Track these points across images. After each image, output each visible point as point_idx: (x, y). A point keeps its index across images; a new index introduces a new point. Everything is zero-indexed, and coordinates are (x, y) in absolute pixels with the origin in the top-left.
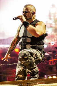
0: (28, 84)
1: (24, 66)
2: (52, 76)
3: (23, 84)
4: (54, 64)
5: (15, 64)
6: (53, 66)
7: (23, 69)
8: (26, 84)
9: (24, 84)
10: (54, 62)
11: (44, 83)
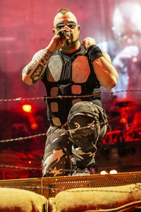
0: (51, 186)
1: (65, 149)
2: (108, 171)
3: (38, 187)
4: (113, 143)
5: (20, 138)
6: (112, 147)
7: (64, 156)
8: (47, 188)
9: (42, 187)
10: (113, 138)
11: (88, 186)
